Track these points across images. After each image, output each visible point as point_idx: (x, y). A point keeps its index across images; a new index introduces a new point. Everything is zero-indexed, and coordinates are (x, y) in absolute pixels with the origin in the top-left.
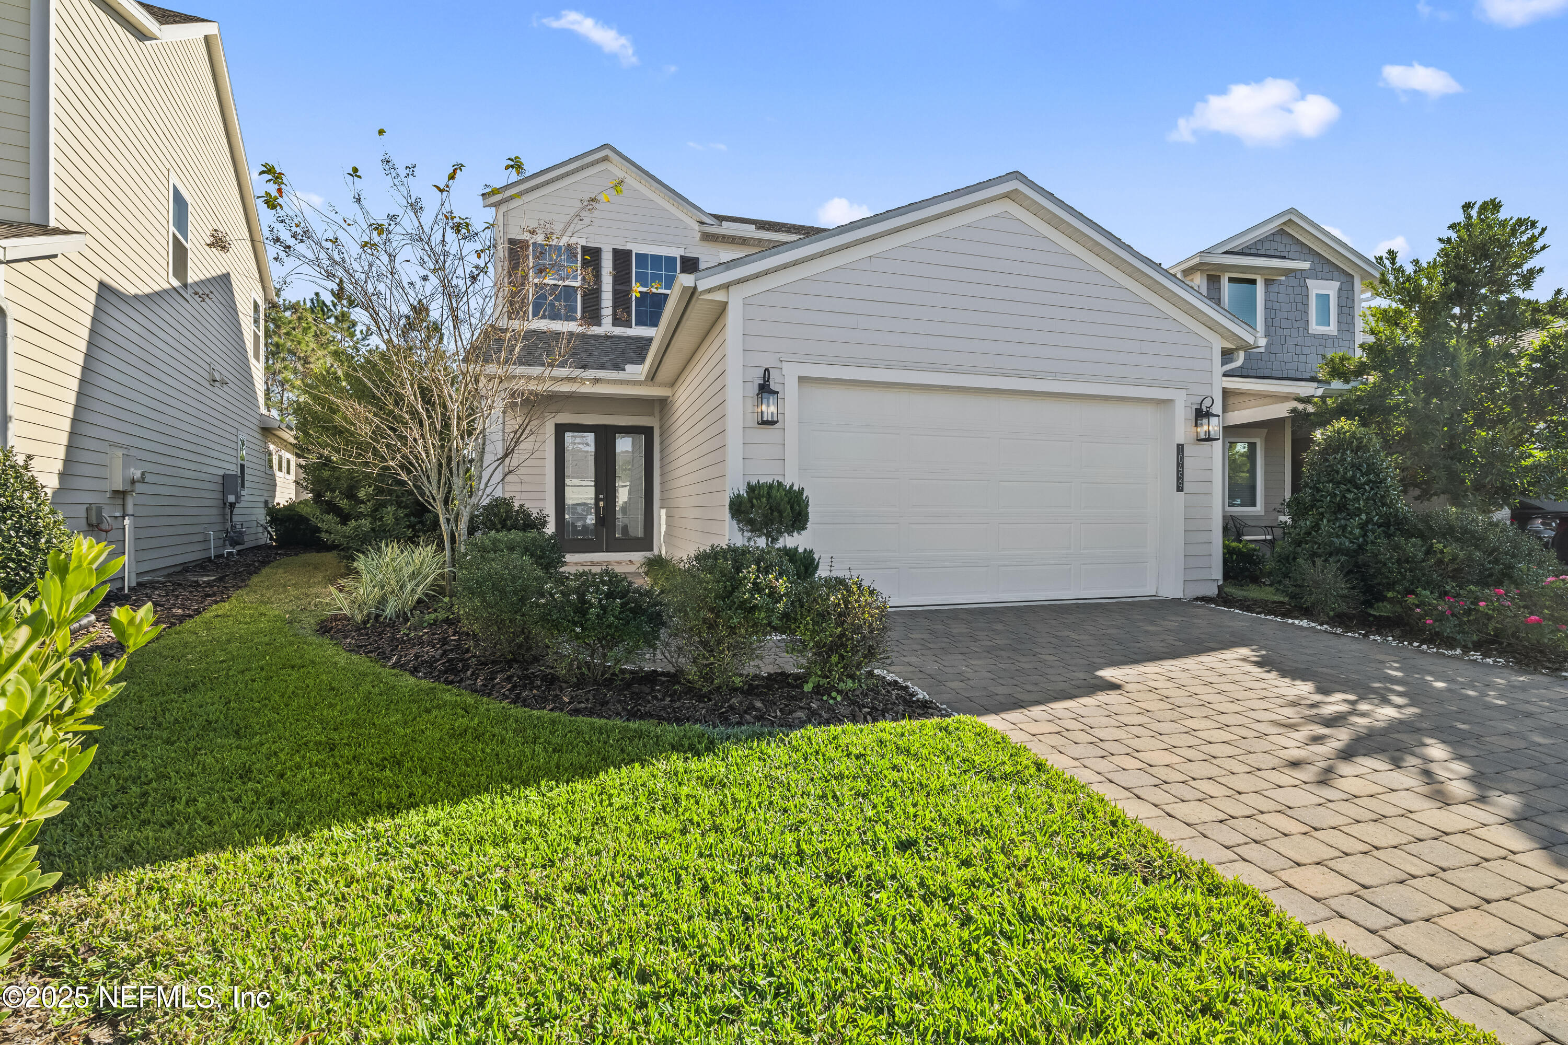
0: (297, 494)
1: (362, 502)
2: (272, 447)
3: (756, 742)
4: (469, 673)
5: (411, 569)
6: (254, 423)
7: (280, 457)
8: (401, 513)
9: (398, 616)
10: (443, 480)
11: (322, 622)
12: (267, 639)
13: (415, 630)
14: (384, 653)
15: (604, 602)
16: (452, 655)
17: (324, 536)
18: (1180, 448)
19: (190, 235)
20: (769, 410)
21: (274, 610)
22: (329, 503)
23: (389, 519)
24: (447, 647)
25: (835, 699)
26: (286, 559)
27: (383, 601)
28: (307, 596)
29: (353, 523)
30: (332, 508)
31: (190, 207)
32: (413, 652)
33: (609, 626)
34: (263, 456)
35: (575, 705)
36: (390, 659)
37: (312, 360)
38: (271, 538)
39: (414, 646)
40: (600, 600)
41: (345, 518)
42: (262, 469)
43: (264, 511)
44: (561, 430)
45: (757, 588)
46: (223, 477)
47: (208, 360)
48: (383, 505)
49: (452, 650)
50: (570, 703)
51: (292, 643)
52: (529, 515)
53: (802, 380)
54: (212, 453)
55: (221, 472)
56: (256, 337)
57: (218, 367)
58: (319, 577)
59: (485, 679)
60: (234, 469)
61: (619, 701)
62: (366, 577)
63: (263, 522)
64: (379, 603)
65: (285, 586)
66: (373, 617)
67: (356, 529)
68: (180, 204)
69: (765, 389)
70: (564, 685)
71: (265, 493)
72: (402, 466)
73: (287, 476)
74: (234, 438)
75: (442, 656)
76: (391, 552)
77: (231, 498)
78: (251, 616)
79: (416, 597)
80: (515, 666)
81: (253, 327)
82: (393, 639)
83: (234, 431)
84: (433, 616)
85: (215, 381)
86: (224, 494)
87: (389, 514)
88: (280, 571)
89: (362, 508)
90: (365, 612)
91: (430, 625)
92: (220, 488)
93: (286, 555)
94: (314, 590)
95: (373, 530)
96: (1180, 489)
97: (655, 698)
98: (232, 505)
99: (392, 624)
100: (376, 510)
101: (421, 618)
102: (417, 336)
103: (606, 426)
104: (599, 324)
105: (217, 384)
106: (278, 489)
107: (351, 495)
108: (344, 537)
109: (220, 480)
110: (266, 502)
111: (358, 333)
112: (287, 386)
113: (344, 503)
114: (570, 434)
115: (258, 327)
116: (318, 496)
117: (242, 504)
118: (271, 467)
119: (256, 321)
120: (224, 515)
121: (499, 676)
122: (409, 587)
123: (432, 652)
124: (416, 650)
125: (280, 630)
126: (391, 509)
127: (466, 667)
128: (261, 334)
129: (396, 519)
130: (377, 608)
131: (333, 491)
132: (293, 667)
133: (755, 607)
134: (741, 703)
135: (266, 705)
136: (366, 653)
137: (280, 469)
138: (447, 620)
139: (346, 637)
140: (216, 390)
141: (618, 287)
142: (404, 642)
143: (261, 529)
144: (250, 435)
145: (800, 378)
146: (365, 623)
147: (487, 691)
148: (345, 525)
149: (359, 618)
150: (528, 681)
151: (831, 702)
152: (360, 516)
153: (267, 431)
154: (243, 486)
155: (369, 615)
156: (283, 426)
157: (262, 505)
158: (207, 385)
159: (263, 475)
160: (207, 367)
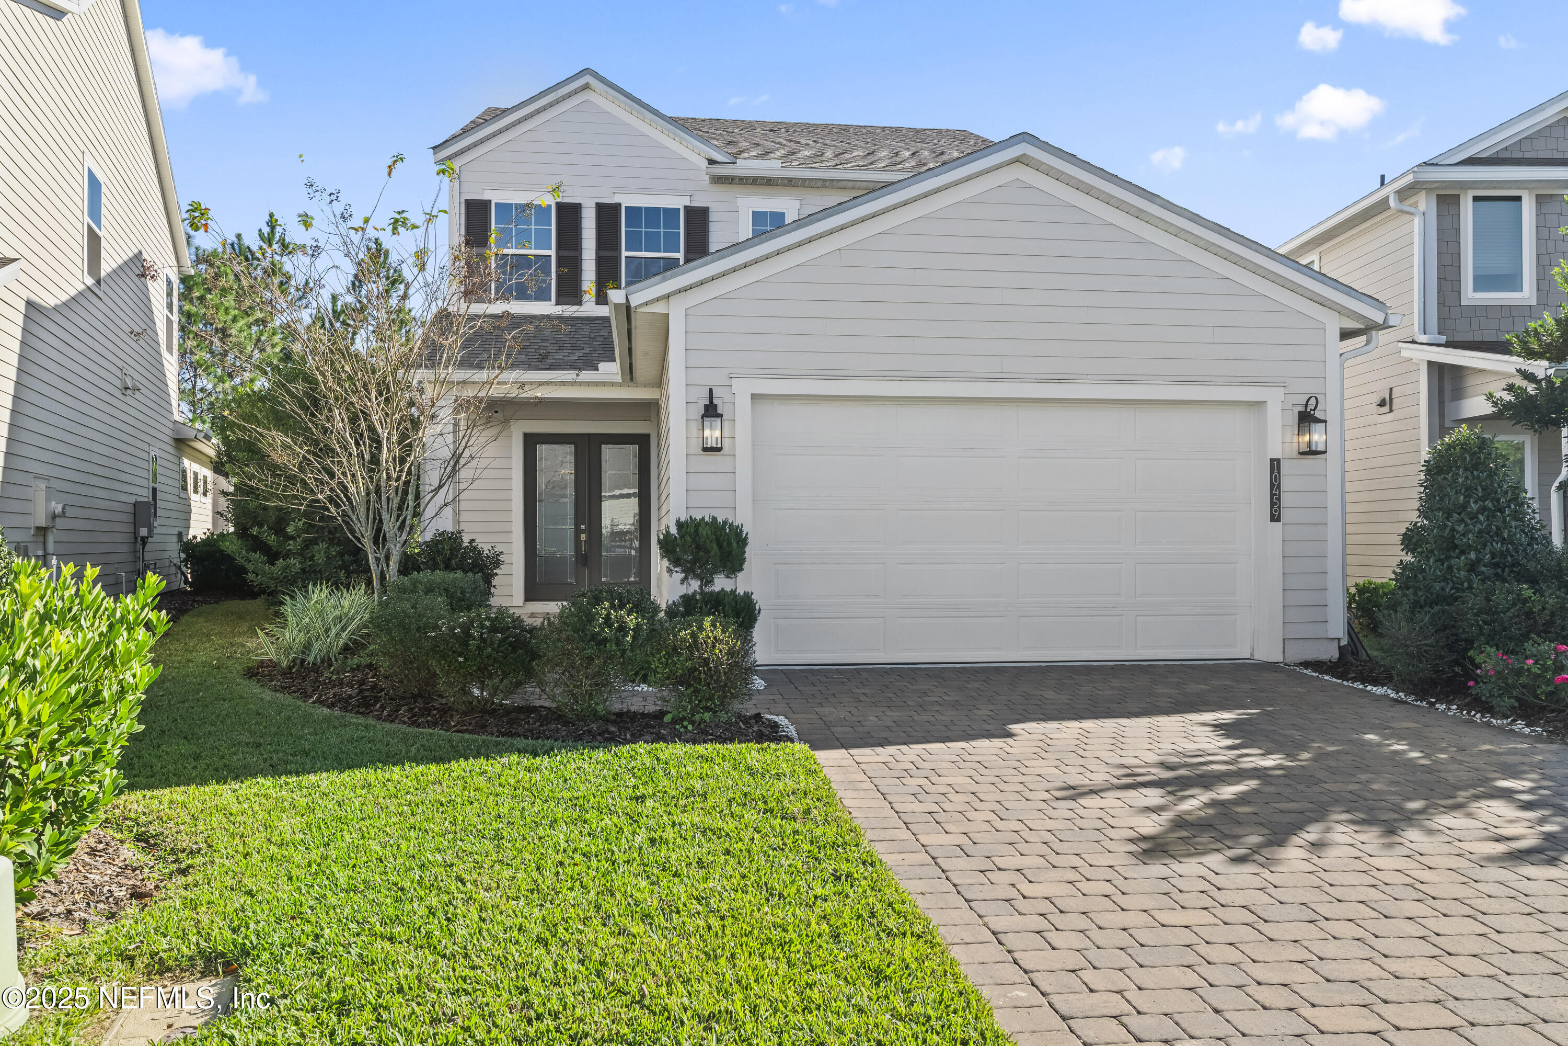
0: (215, 524)
1: (292, 538)
2: (186, 463)
3: (586, 751)
4: (378, 706)
5: (337, 613)
6: (166, 434)
7: (196, 474)
8: (333, 551)
9: (323, 662)
10: (371, 516)
11: (249, 668)
12: (198, 680)
13: (338, 673)
14: (306, 692)
15: (485, 636)
16: (367, 694)
17: (251, 576)
18: (1275, 465)
19: (104, 221)
20: (712, 434)
21: (201, 657)
22: (256, 538)
23: (320, 558)
24: (364, 687)
25: (686, 727)
26: (205, 607)
27: (308, 646)
28: (232, 645)
29: (281, 562)
30: (258, 545)
31: (103, 187)
32: (332, 692)
33: (489, 657)
34: (175, 476)
35: (458, 727)
36: (311, 697)
37: (233, 332)
38: (186, 581)
39: (335, 686)
40: (482, 634)
41: (272, 556)
42: (176, 491)
43: (177, 546)
44: (531, 442)
45: (608, 621)
46: (135, 505)
47: (120, 364)
48: (314, 542)
49: (368, 690)
50: (455, 726)
51: (221, 683)
52: (480, 553)
53: (754, 397)
54: (124, 477)
55: (132, 500)
56: (169, 322)
57: (130, 371)
58: (245, 627)
59: (391, 711)
60: (144, 495)
61: (497, 726)
62: (291, 620)
63: (177, 561)
64: (304, 647)
65: (208, 635)
66: (298, 662)
67: (285, 569)
68: (94, 185)
69: (711, 411)
70: (454, 713)
71: (178, 523)
72: (331, 500)
73: (204, 499)
74: (145, 456)
75: (358, 694)
76: (319, 594)
77: (144, 532)
78: (180, 662)
79: (341, 642)
80: (420, 700)
81: (166, 312)
82: (316, 681)
83: (145, 447)
84: (356, 661)
85: (126, 388)
86: (136, 525)
87: (320, 552)
88: (201, 619)
89: (291, 545)
90: (291, 657)
91: (353, 670)
92: (129, 518)
93: (205, 602)
94: (239, 640)
95: (303, 570)
96: (1275, 517)
97: (528, 723)
98: (144, 540)
99: (315, 668)
100: (307, 547)
101: (344, 662)
102: (374, 287)
103: (589, 436)
104: (579, 303)
105: (129, 392)
106: (193, 516)
107: (279, 528)
108: (272, 578)
109: (131, 509)
110: (180, 535)
111: (292, 290)
112: (199, 371)
113: (272, 540)
114: (544, 446)
115: (171, 311)
116: (242, 532)
117: (156, 538)
118: (185, 488)
119: (170, 307)
120: (135, 552)
121: (403, 708)
122: (333, 632)
123: (350, 691)
124: (336, 690)
125: (209, 674)
126: (323, 546)
127: (377, 700)
128: (175, 318)
129: (328, 558)
130: (303, 652)
131: (261, 526)
132: (225, 700)
133: (605, 640)
134: (598, 728)
135: (205, 723)
136: (289, 694)
137: (196, 492)
138: (370, 666)
139: (271, 680)
140: (128, 400)
141: (605, 253)
142: (326, 684)
143: (173, 570)
144: (162, 449)
145: (752, 395)
146: (290, 668)
147: (391, 719)
148: (273, 564)
149: (285, 663)
150: (426, 711)
151: (682, 730)
152: (287, 556)
153: (181, 443)
154: (155, 516)
155: (295, 659)
156: (200, 436)
157: (175, 539)
158: (118, 394)
159: (176, 499)
160: (118, 373)
